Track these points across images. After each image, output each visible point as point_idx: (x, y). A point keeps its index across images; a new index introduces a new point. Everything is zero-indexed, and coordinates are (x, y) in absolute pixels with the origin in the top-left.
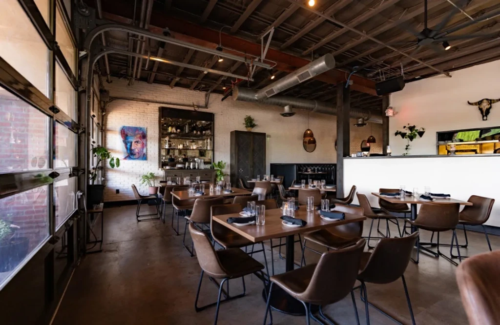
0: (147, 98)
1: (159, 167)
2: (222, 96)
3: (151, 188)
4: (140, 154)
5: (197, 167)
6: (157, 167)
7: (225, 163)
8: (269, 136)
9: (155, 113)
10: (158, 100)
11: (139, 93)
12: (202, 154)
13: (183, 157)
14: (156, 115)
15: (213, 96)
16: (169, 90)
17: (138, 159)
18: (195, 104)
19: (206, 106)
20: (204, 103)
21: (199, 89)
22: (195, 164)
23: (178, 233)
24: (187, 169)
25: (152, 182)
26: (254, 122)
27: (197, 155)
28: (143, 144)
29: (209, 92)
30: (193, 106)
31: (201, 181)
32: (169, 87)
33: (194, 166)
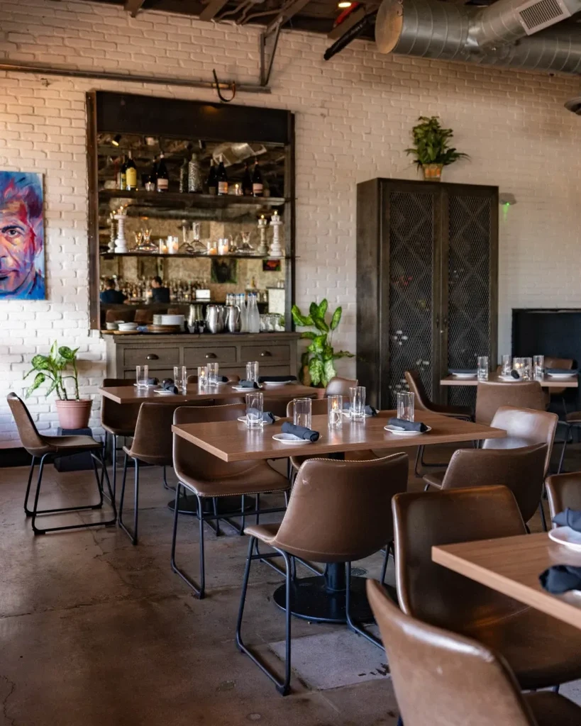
0: (41, 57)
1: (93, 327)
2: (325, 42)
3: (64, 404)
4: (22, 277)
5: (231, 325)
6: (85, 322)
7: (340, 309)
8: (511, 199)
9: (72, 114)
10: (84, 63)
11: (12, 37)
12: (224, 271)
13: (155, 284)
14: (76, 124)
15: (292, 41)
16: (122, 24)
17: (14, 293)
18: (222, 76)
19: (264, 84)
20: (258, 72)
21: (235, 17)
22: (225, 313)
23: (202, 590)
24: (197, 332)
25: (68, 384)
26: (450, 144)
27: (206, 276)
28: (33, 235)
29: (276, 25)
30: (216, 83)
31: (262, 380)
32: (123, 14)
33: (221, 318)
